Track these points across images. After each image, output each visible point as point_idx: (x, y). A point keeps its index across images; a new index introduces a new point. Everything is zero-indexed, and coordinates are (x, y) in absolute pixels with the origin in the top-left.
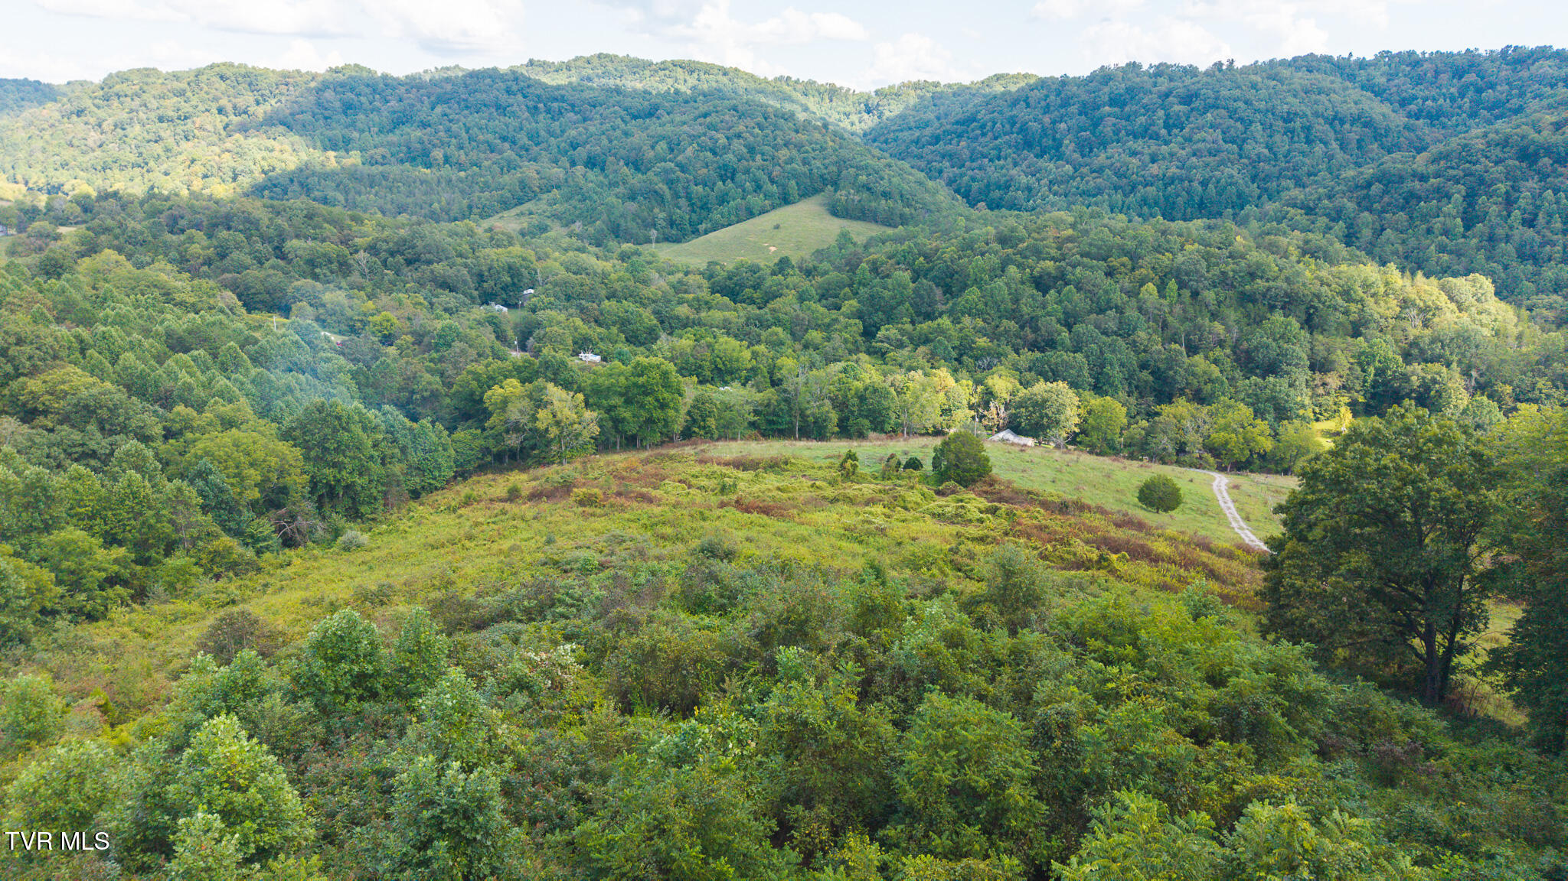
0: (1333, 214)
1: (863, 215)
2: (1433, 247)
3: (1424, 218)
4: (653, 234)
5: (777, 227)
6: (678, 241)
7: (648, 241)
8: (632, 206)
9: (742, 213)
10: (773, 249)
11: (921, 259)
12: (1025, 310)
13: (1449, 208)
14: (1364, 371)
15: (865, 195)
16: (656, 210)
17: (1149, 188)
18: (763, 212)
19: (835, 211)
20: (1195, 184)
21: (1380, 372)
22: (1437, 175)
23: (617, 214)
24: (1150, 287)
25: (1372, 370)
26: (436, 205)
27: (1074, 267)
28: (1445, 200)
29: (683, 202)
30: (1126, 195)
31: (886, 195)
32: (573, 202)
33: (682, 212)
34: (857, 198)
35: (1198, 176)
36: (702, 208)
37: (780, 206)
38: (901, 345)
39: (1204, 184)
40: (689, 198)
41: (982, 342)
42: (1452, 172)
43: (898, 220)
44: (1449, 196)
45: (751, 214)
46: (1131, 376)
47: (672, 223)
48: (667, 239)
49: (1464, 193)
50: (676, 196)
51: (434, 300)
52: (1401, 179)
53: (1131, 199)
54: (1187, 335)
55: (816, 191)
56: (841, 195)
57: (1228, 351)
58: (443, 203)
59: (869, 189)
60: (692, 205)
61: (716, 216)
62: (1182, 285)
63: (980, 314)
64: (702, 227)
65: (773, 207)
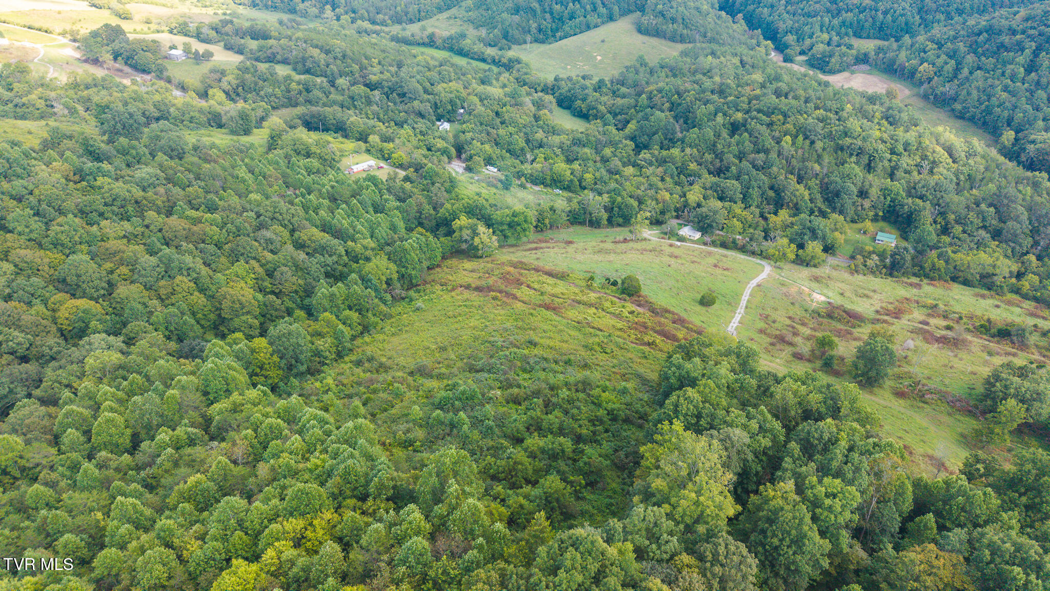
0: (952, 54)
1: (656, 33)
2: (999, 88)
3: (1004, 63)
4: (529, 38)
5: (603, 41)
6: (543, 42)
7: (525, 42)
8: (516, 18)
9: (583, 27)
10: (599, 58)
11: (676, 96)
12: (719, 146)
13: (1020, 59)
14: (885, 198)
15: (661, 19)
16: (531, 22)
17: (849, 14)
18: (596, 26)
19: (642, 30)
20: (879, 13)
21: (893, 201)
22: (1023, 32)
23: (507, 24)
24: (788, 138)
25: (889, 198)
26: (399, 8)
27: (752, 119)
28: (1020, 53)
29: (548, 16)
30: (833, 17)
31: (673, 20)
32: (480, 10)
33: (547, 24)
34: (654, 22)
35: (882, 7)
36: (559, 19)
37: (607, 22)
38: (651, 164)
39: (885, 13)
40: (551, 13)
41: (693, 166)
42: (1032, 32)
43: (679, 38)
44: (1022, 50)
45: (588, 28)
46: (763, 194)
47: (540, 30)
48: (536, 41)
49: (1034, 48)
50: (544, 11)
51: (415, 126)
52: (1000, 32)
53: (836, 22)
54: (799, 170)
55: (630, 12)
56: (645, 20)
57: (818, 182)
58: (403, 6)
59: (663, 15)
60: (553, 18)
61: (566, 28)
62: (806, 138)
63: (696, 146)
64: (558, 34)
65: (603, 23)
